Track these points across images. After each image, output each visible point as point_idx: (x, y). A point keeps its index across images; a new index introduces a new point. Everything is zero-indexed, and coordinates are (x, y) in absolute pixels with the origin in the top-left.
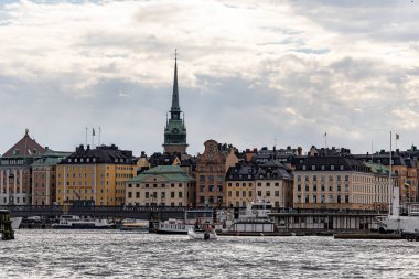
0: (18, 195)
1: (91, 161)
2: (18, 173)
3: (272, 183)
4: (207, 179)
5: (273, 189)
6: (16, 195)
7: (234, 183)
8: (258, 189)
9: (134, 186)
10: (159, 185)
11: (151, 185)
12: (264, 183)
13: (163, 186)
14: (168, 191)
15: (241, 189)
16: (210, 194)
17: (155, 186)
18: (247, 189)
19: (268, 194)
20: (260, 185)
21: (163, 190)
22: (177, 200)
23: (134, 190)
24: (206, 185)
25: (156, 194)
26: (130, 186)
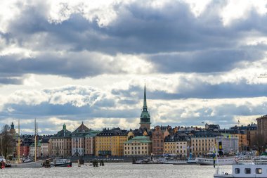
1: (109, 135)
2: (79, 140)
3: (183, 143)
4: (156, 142)
5: (183, 145)
6: (78, 149)
7: (167, 143)
8: (177, 145)
9: (127, 144)
11: (134, 144)
12: (179, 143)
13: (139, 144)
14: (141, 147)
15: (170, 145)
16: (158, 148)
17: (136, 145)
18: (173, 145)
21: (139, 146)
22: (144, 150)
23: (127, 146)
24: (156, 144)
25: (136, 148)
26: (125, 145)
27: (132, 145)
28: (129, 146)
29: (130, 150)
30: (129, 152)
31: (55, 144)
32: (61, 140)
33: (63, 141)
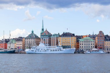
2: (46, 39)
10: (88, 42)
11: (86, 42)
13: (89, 42)
15: (108, 43)
17: (87, 42)
21: (89, 43)
24: (100, 42)
25: (87, 44)
26: (81, 42)
27: (85, 42)
28: (83, 43)
29: (84, 46)
30: (83, 47)
31: (28, 41)
32: (33, 39)
33: (34, 40)
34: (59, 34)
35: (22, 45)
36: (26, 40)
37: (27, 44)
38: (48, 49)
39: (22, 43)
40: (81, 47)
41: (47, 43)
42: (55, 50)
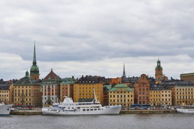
0: (53, 96)
1: (92, 82)
2: (52, 87)
3: (168, 91)
4: (142, 90)
5: (168, 94)
7: (153, 91)
8: (162, 94)
9: (113, 92)
10: (123, 92)
11: (120, 92)
12: (164, 91)
13: (125, 92)
14: (127, 95)
15: (155, 94)
16: (143, 96)
17: (121, 93)
18: (158, 94)
19: (166, 99)
20: (163, 92)
21: (125, 94)
22: (130, 98)
23: (113, 94)
24: (142, 92)
25: (121, 96)
26: (111, 93)
27: (118, 93)
28: (114, 94)
29: (116, 99)
30: (114, 100)
31: (19, 91)
32: (28, 87)
33: (31, 89)
34: (73, 77)
35: (8, 98)
36: (15, 89)
37: (17, 95)
38: (79, 108)
39: (8, 94)
40: (111, 100)
41: (54, 94)
42: (90, 109)
